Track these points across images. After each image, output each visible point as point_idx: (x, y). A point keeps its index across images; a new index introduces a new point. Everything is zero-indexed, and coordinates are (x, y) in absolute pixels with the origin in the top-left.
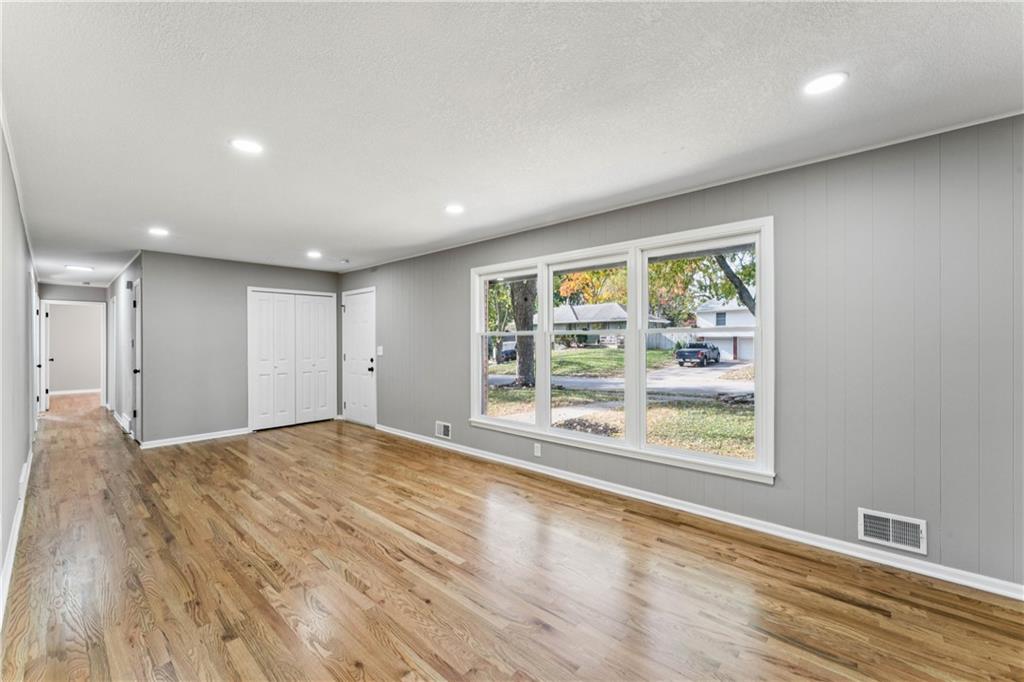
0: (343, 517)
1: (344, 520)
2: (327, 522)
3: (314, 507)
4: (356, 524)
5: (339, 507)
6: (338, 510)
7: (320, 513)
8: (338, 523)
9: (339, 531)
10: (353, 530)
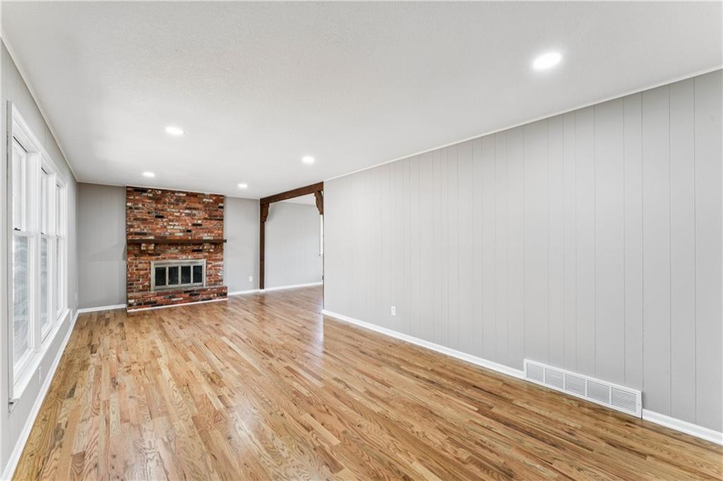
0: (268, 359)
1: (268, 357)
2: (278, 356)
3: (288, 368)
4: (262, 354)
5: (270, 367)
6: (271, 364)
7: (284, 363)
8: (272, 356)
9: (271, 351)
10: (264, 351)
